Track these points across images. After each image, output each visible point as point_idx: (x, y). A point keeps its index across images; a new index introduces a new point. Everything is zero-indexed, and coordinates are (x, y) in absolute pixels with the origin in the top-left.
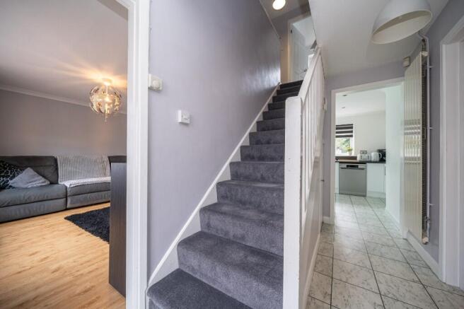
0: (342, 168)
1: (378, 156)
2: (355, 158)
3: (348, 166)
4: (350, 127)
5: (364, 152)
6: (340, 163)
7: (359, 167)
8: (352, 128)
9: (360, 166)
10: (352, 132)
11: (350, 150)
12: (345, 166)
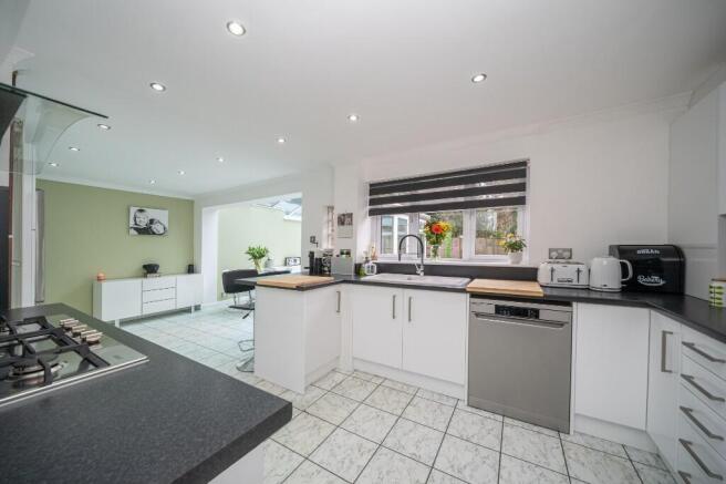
0: (477, 315)
1: (618, 271)
2: (529, 275)
3: (499, 310)
4: (518, 170)
5: (562, 256)
6: (474, 295)
7: (543, 315)
8: (523, 174)
9: (548, 312)
10: (522, 187)
11: (516, 247)
12: (488, 306)
